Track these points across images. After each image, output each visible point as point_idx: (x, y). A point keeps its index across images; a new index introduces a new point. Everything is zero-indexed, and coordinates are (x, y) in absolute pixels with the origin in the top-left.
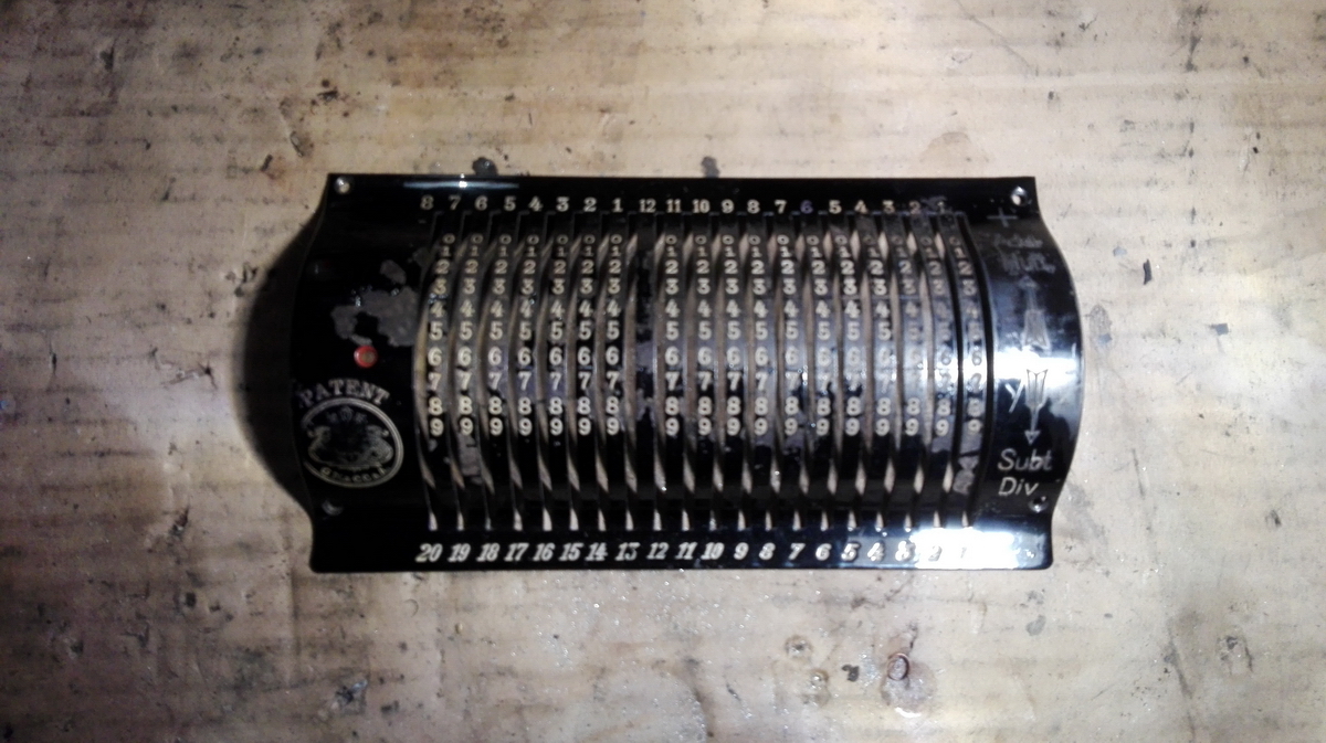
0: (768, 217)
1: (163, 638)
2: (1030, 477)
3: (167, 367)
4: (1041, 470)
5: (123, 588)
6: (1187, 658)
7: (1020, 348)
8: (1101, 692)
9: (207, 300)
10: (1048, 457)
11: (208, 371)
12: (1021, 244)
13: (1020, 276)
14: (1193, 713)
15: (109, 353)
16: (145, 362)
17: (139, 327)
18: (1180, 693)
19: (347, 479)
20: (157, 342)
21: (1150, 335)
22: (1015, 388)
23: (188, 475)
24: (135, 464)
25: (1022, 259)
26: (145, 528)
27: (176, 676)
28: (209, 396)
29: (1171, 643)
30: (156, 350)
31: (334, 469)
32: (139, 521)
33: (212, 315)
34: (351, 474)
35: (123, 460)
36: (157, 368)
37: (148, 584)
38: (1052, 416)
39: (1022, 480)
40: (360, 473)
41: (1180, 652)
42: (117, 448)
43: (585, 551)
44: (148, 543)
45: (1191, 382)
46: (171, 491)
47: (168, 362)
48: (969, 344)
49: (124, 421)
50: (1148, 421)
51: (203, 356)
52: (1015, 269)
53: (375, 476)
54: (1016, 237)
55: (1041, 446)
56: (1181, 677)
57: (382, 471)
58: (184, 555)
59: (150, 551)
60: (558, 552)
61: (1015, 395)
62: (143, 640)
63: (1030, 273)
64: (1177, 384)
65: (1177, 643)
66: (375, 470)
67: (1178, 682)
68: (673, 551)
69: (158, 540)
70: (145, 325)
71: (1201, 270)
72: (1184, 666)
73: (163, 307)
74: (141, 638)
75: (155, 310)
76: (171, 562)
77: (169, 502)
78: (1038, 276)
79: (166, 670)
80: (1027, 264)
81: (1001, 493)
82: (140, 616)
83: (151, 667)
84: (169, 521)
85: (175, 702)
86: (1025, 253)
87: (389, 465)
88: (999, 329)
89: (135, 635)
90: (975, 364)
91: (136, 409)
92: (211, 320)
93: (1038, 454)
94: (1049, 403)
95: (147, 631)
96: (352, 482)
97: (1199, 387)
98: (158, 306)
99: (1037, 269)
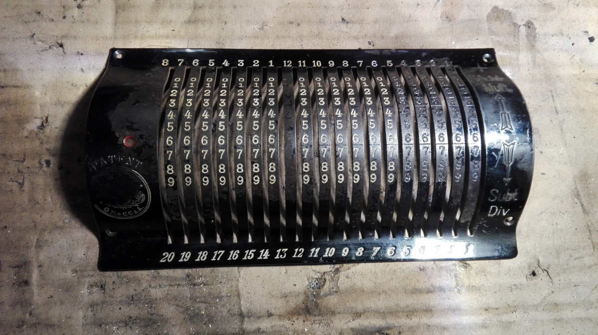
0: (353, 68)
1: (32, 183)
2: (505, 205)
3: (40, 43)
4: (512, 201)
5: (11, 156)
6: (584, 195)
7: (499, 132)
8: (542, 213)
9: (62, 10)
10: (515, 194)
11: (61, 46)
12: (492, 79)
13: (495, 94)
14: (589, 224)
15: (9, 36)
16: (28, 41)
17: (26, 22)
18: (582, 214)
19: (119, 214)
20: (34, 31)
21: (556, 35)
22: (497, 154)
23: (48, 99)
24: (20, 92)
25: (494, 87)
26: (25, 125)
27: (38, 203)
28: (62, 58)
29: (576, 188)
30: (34, 34)
31: (111, 208)
32: (21, 121)
33: (64, 17)
34: (121, 211)
35: (14, 90)
36: (34, 43)
37: (25, 155)
38: (518, 169)
39: (501, 207)
40: (127, 210)
41: (581, 193)
42: (11, 84)
43: (257, 254)
44: (26, 134)
45: (577, 58)
46: (39, 107)
47: (40, 41)
48: (470, 130)
49: (16, 70)
50: (557, 76)
51: (59, 37)
52: (492, 91)
53: (136, 212)
54: (489, 77)
55: (512, 187)
56: (582, 205)
57: (140, 209)
58: (45, 139)
59: (27, 137)
60: (242, 255)
61: (498, 158)
62: (21, 185)
63: (500, 93)
64: (571, 59)
65: (579, 187)
66: (136, 208)
67: (581, 208)
68: (307, 252)
69: (31, 132)
70: (29, 22)
71: (578, 5)
72: (583, 200)
73: (39, 13)
74: (19, 183)
75: (35, 14)
76: (37, 143)
77: (38, 111)
78: (505, 94)
79: (33, 201)
80: (498, 89)
81: (489, 215)
82: (19, 171)
83: (25, 198)
84: (38, 122)
85: (37, 217)
86: (495, 84)
87: (143, 205)
88: (487, 122)
89: (17, 182)
90: (475, 141)
91: (23, 64)
92: (64, 20)
93: (510, 192)
94: (516, 162)
95: (23, 179)
96: (122, 216)
97: (581, 60)
98: (36, 12)
99: (504, 91)
